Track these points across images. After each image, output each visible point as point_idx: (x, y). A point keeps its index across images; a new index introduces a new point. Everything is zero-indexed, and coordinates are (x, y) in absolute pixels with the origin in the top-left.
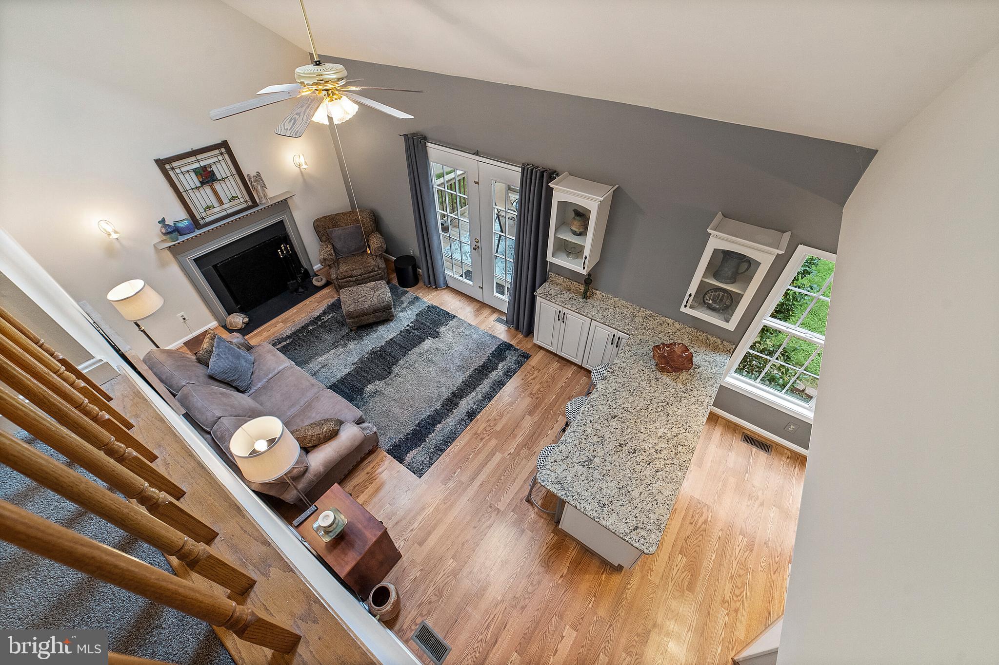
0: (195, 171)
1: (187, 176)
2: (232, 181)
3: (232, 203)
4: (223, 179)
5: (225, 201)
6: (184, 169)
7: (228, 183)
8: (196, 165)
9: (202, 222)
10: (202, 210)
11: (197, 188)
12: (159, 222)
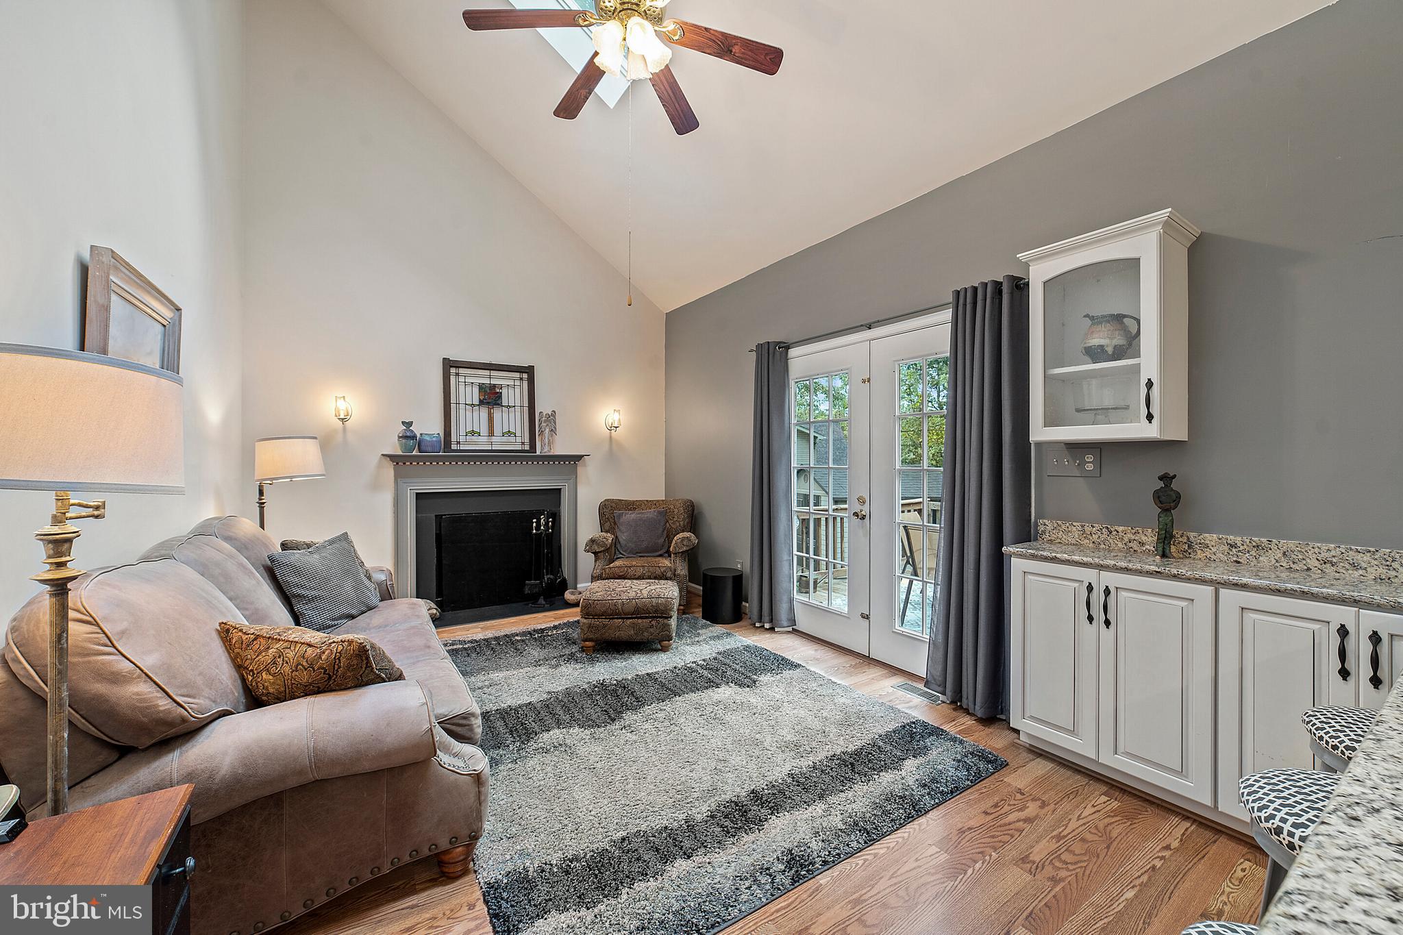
0: (481, 387)
1: (469, 389)
2: (518, 414)
3: (504, 439)
4: (508, 407)
5: (497, 430)
6: (469, 380)
7: (512, 415)
8: (487, 381)
9: (454, 447)
10: (463, 433)
11: (473, 405)
12: (403, 423)
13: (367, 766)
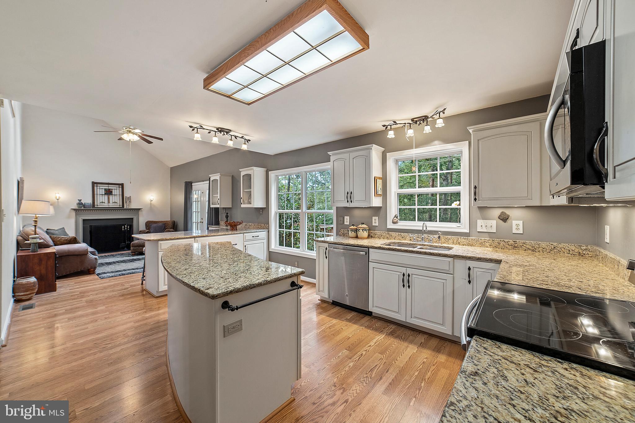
0: (105, 189)
1: (101, 190)
2: (118, 197)
3: (113, 204)
4: (115, 195)
5: (111, 201)
6: (101, 187)
7: (116, 197)
8: (107, 188)
9: (96, 206)
10: (99, 202)
11: (102, 195)
12: (78, 200)
13: (77, 253)
